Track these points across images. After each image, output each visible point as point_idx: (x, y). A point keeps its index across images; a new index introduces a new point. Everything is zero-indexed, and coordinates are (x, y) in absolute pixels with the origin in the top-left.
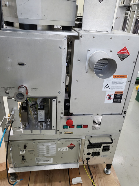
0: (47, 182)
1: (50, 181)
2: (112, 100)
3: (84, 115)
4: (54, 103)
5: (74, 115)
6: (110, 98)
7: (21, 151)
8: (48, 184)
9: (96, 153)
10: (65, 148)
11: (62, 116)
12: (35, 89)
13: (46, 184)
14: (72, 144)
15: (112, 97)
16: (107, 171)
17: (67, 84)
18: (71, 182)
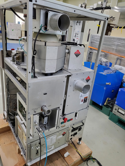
0: (50, 163)
1: (52, 162)
2: (83, 102)
3: (71, 113)
4: (58, 111)
5: (66, 115)
6: (82, 101)
7: (37, 147)
8: (51, 164)
9: (75, 133)
10: (61, 136)
11: (61, 117)
12: (50, 106)
13: (50, 164)
14: (64, 132)
15: (83, 100)
16: (79, 142)
17: (65, 99)
18: (64, 157)
